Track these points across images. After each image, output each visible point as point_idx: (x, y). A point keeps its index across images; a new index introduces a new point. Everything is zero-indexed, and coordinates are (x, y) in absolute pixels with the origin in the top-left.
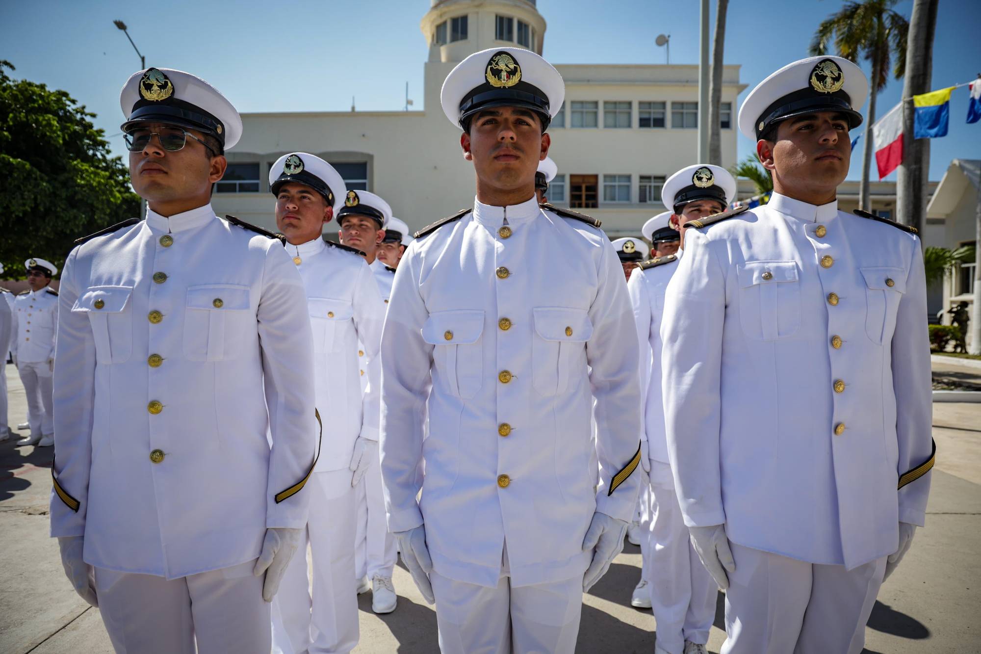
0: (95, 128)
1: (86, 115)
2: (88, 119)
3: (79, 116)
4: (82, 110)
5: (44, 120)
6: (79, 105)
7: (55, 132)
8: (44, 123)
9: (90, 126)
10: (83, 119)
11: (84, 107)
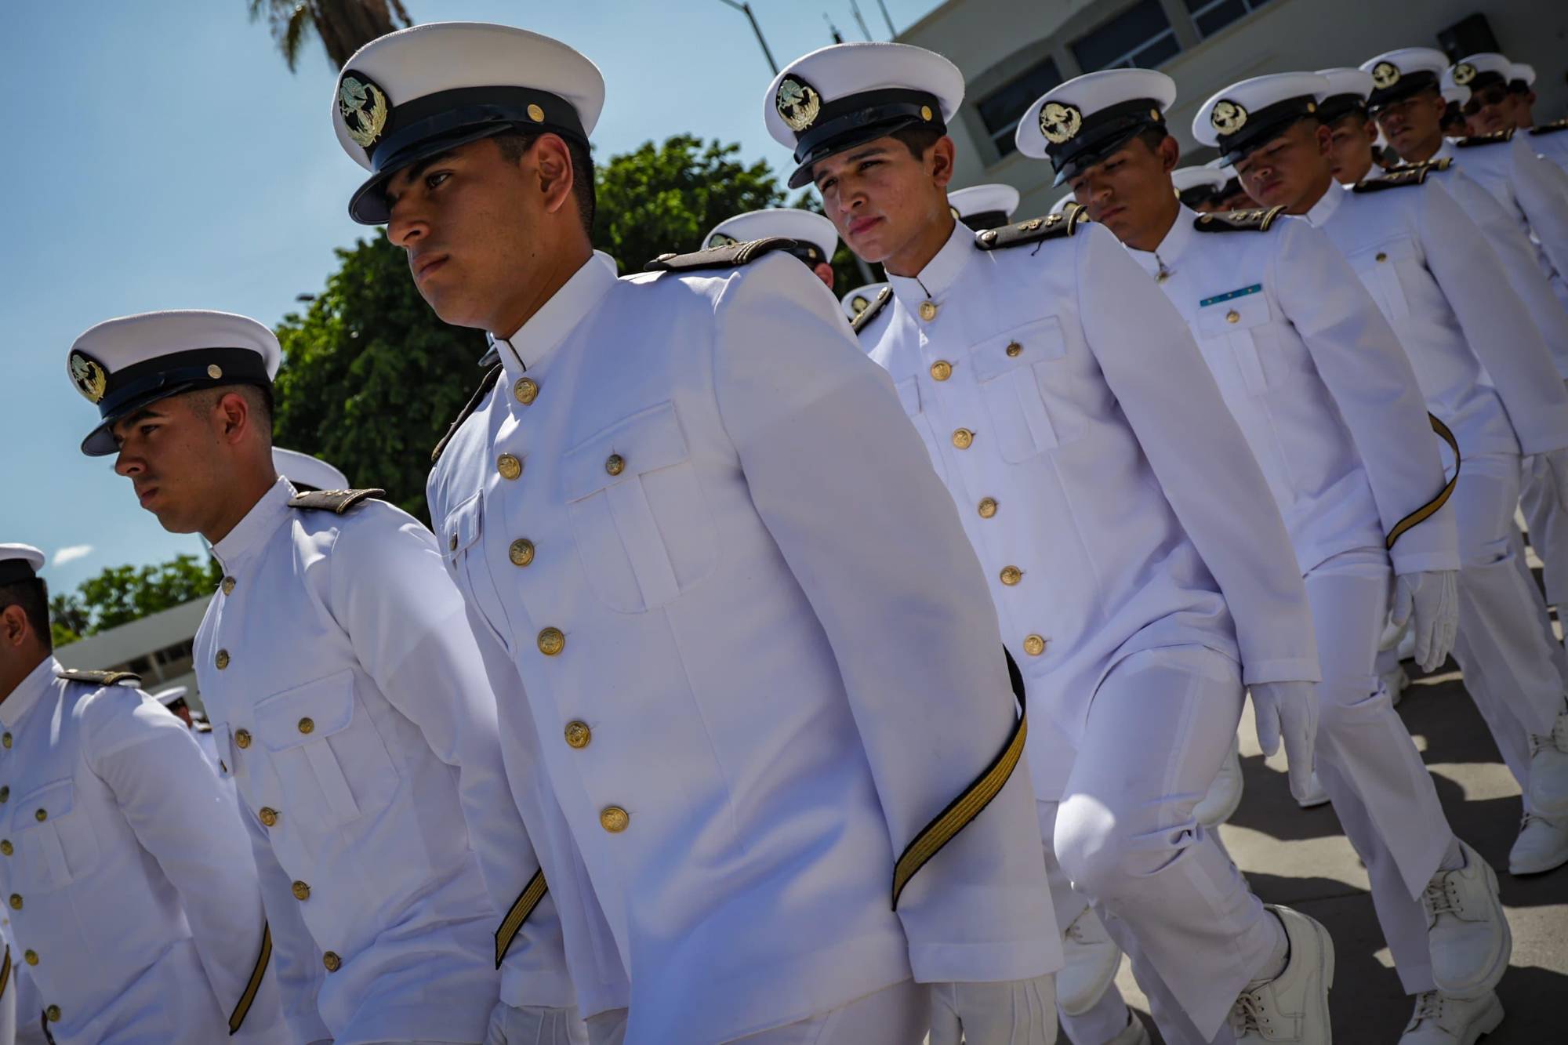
0: (747, 168)
1: (724, 153)
2: (730, 159)
3: (715, 163)
4: (715, 152)
5: (657, 207)
6: (707, 145)
7: (678, 217)
8: (659, 211)
9: (737, 168)
10: (722, 164)
11: (716, 144)
